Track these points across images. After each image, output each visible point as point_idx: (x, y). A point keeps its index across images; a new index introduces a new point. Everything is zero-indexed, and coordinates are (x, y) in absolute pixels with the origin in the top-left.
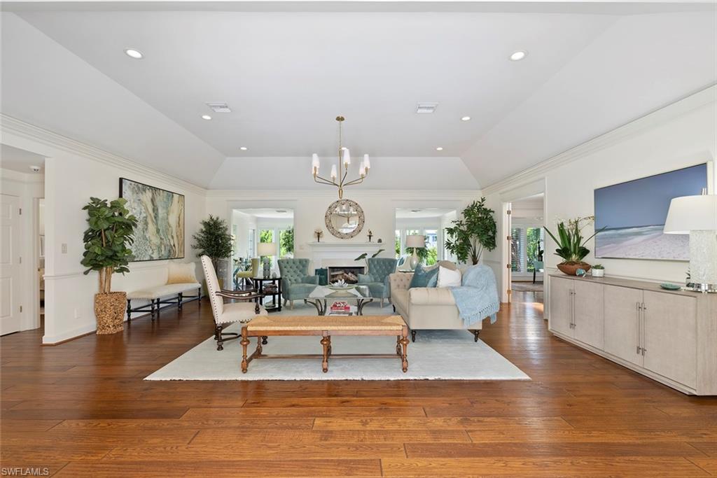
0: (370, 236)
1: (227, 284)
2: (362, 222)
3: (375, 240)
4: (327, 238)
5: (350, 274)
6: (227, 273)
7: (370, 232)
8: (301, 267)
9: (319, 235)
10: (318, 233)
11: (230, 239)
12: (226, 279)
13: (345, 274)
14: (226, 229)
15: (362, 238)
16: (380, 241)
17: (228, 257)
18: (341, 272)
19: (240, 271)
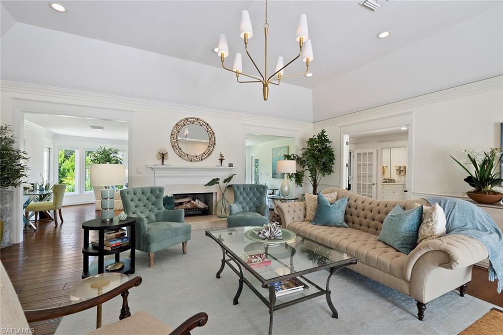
0: (221, 160)
1: (11, 227)
2: (212, 144)
3: (225, 163)
4: (173, 160)
5: (197, 201)
6: (11, 210)
7: (222, 156)
8: (154, 198)
9: (163, 157)
10: (163, 154)
11: (19, 157)
12: (8, 219)
13: (192, 201)
14: (12, 142)
15: (212, 161)
16: (231, 165)
17: (15, 185)
18: (187, 200)
19: (32, 203)
